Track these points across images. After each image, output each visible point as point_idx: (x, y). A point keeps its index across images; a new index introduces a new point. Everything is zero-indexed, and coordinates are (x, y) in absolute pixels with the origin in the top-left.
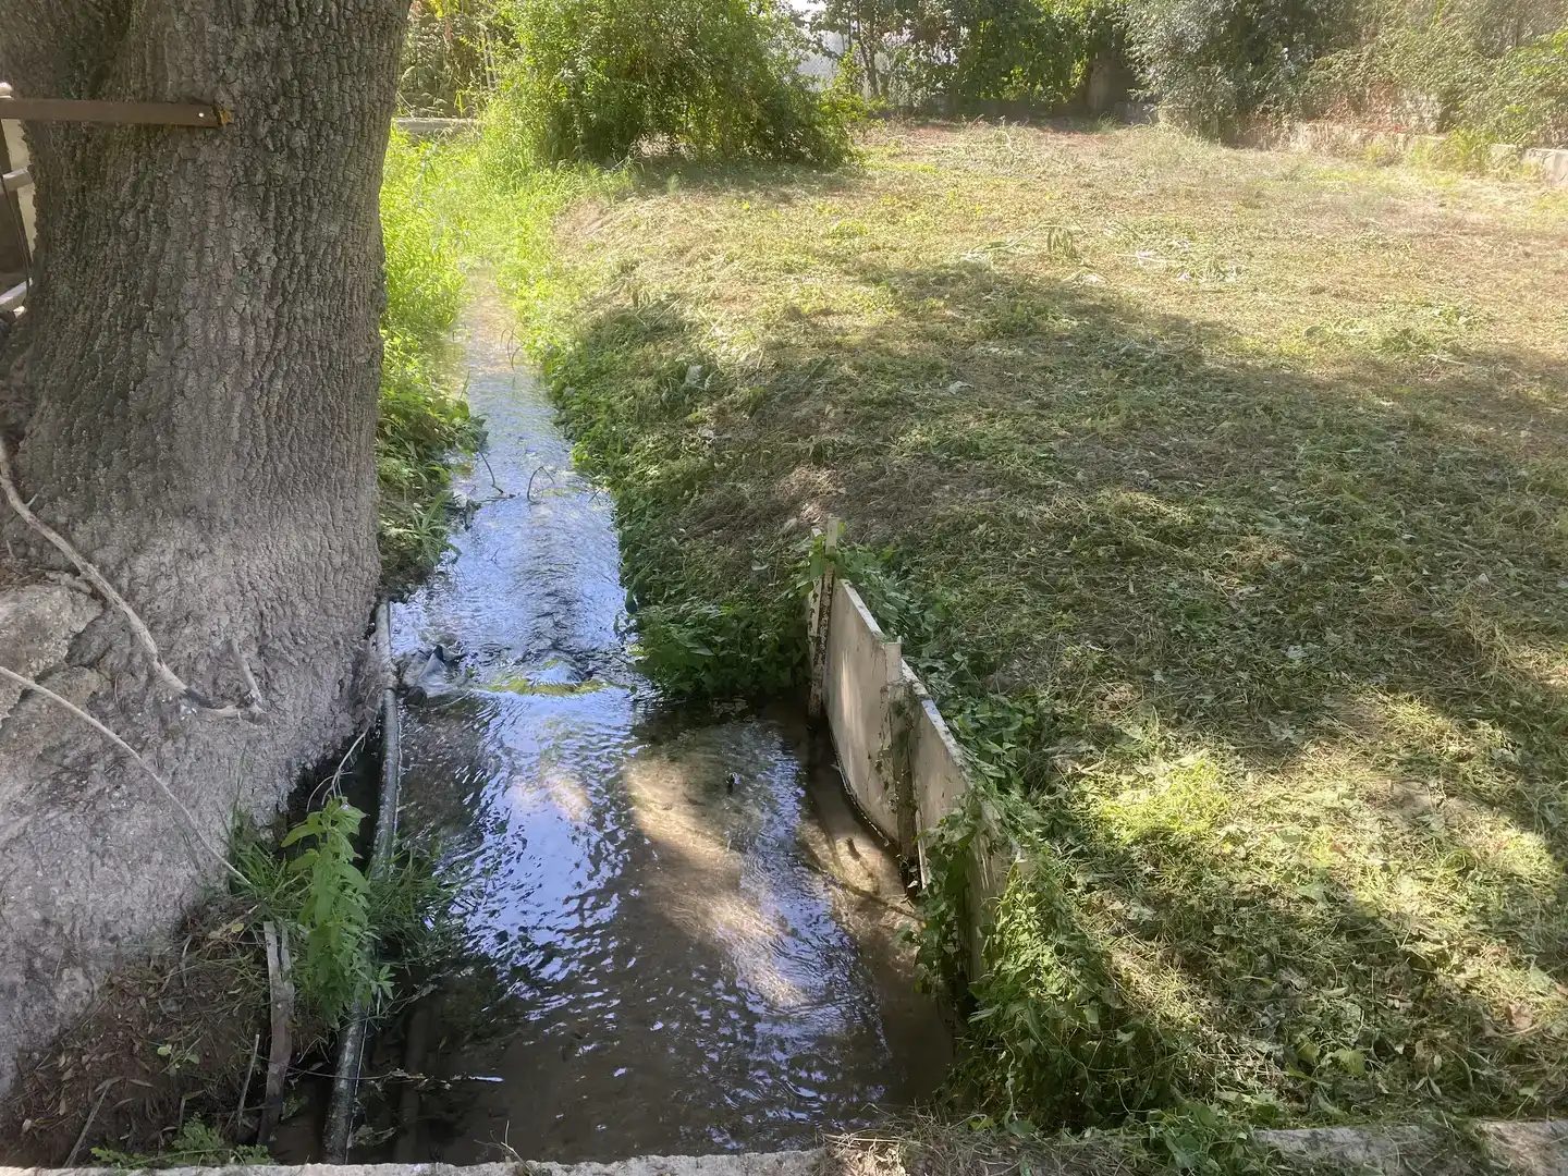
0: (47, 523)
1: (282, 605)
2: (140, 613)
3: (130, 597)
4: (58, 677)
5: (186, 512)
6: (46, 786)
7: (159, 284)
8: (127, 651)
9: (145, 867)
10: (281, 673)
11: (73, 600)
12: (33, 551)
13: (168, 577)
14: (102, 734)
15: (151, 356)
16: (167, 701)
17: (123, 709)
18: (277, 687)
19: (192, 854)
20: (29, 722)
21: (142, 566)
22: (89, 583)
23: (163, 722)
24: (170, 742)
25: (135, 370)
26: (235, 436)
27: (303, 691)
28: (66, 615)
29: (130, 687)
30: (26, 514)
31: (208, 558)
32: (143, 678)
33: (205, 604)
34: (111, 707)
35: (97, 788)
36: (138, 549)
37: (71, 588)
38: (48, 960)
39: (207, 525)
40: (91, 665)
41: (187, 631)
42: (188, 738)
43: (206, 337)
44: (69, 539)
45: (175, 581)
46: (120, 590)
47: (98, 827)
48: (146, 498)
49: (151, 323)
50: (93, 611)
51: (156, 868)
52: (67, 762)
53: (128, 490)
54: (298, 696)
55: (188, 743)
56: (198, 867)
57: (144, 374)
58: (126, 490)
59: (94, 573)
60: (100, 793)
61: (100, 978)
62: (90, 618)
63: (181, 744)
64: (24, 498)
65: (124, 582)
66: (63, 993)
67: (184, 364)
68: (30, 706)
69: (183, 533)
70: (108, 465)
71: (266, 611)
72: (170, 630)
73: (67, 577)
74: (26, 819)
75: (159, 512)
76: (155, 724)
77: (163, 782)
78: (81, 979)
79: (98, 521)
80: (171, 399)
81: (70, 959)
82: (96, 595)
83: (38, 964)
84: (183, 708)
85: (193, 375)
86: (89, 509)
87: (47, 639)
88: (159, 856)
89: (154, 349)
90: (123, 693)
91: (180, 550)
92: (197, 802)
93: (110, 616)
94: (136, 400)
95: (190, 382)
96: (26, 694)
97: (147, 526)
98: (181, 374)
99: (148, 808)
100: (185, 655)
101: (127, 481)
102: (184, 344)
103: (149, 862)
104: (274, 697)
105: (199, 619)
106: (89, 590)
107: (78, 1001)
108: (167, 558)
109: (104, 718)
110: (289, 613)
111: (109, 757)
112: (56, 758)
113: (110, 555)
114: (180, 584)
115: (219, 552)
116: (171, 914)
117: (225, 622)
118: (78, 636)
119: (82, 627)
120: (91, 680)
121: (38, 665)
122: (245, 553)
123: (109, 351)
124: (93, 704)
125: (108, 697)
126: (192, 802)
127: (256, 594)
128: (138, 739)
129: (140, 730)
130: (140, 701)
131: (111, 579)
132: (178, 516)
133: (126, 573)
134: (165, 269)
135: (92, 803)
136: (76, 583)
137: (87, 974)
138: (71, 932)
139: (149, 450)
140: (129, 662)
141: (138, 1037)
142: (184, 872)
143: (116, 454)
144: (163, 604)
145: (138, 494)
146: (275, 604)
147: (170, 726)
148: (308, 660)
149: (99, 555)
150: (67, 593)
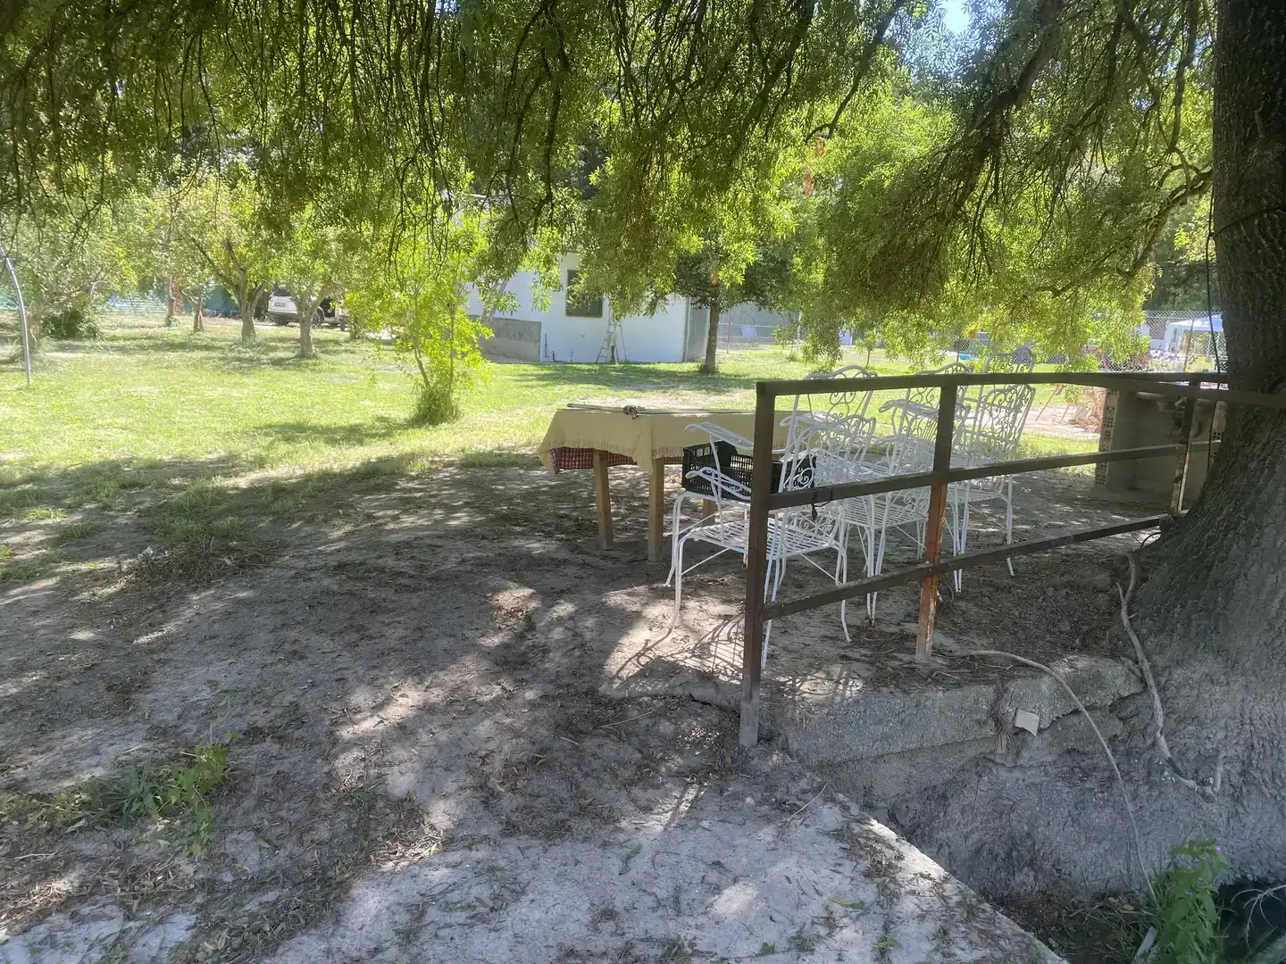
0: (1135, 631)
1: (1272, 748)
2: (1163, 702)
3: (1162, 689)
4: (1099, 713)
5: (1218, 652)
6: (1065, 769)
7: (1257, 505)
8: (1147, 721)
9: (1096, 845)
10: (1253, 796)
11: (1127, 675)
12: (1120, 643)
13: (1192, 688)
14: (1109, 761)
15: (1235, 546)
16: (1158, 763)
17: (1128, 753)
18: (1245, 803)
19: (1128, 859)
20: (1071, 727)
21: (1178, 674)
22: (1141, 671)
23: (1149, 775)
24: (1147, 787)
25: (1222, 554)
26: (1273, 613)
27: (1266, 819)
28: (1119, 682)
29: (1137, 742)
30: (1126, 621)
31: (1225, 688)
32: (1149, 742)
33: (1210, 716)
34: (1122, 748)
35: (1091, 786)
36: (1179, 664)
37: (1130, 670)
38: (1020, 856)
39: (1232, 664)
40: (1121, 719)
41: (1190, 728)
42: (1161, 793)
43: (1275, 543)
44: (1142, 643)
45: (1195, 693)
46: (1158, 684)
47: (1080, 805)
48: (1197, 634)
49: (1242, 529)
50: (1136, 689)
51: (1102, 851)
52: (1083, 764)
53: (1189, 625)
54: (1260, 820)
55: (1159, 796)
56: (1128, 870)
57: (1226, 558)
58: (1187, 626)
59: (1146, 665)
60: (1091, 790)
61: (1041, 885)
62: (1133, 691)
63: (1155, 793)
64: (1129, 614)
65: (1163, 680)
66: (1019, 878)
67: (1255, 557)
68: (1075, 719)
69: (1212, 665)
70: (1183, 607)
71: (1256, 745)
72: (1179, 721)
73: (1130, 662)
74: (1045, 778)
75: (1202, 645)
76: (1143, 773)
77: (1130, 808)
78: (1031, 879)
79: (1162, 638)
80: (1237, 577)
81: (1031, 864)
82: (1142, 680)
83: (1015, 854)
84: (1166, 773)
85: (1256, 565)
86: (1161, 630)
87: (1101, 689)
88: (1106, 845)
89: (1238, 543)
90: (1133, 744)
91: (1207, 675)
92: (1148, 834)
93: (1145, 696)
94: (1215, 573)
95: (1254, 569)
96: (1076, 712)
97: (1191, 651)
98: (1249, 563)
99: (1114, 815)
100: (1182, 742)
101: (1190, 619)
102: (1258, 545)
103: (1099, 843)
104: (1241, 810)
105: (1201, 724)
106: (1140, 675)
107: (1024, 888)
108: (1196, 676)
109: (1114, 752)
110: (1276, 757)
111: (1107, 774)
112: (1078, 758)
113: (1160, 661)
114: (1198, 696)
115: (1235, 687)
116: (1099, 885)
117: (1221, 735)
118: (1122, 699)
119: (1126, 694)
120: (1118, 728)
121: (1090, 699)
122: (1253, 696)
123: (1212, 540)
124: (1112, 740)
125: (1123, 742)
126: (1145, 831)
127: (1252, 729)
128: (1129, 773)
129: (1132, 769)
130: (1140, 754)
131: (1156, 675)
132: (1214, 652)
133: (1166, 674)
134: (1264, 496)
135: (1083, 792)
136: (1133, 668)
137: (1036, 879)
138: (1039, 850)
139: (1211, 606)
140: (1145, 728)
141: (1043, 928)
142: (1118, 865)
143: (1190, 602)
144: (1181, 703)
145: (1193, 630)
146: (1266, 744)
147: (1152, 778)
148: (1279, 798)
149: (1155, 658)
150: (1126, 670)
